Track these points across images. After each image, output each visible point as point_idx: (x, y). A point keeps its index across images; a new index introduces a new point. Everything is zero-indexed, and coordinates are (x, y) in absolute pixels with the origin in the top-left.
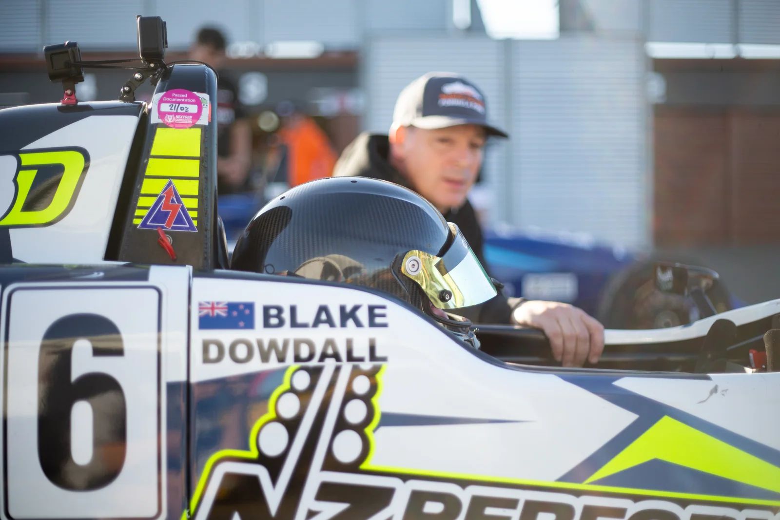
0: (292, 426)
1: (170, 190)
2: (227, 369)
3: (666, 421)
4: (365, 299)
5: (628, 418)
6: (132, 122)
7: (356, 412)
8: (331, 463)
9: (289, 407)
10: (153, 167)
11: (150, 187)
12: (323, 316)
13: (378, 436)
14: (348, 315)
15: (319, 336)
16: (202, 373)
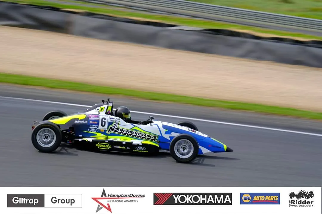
0: (114, 125)
1: (109, 110)
2: (111, 121)
3: (136, 127)
4: (119, 118)
5: (134, 126)
6: (107, 106)
7: (118, 124)
8: (116, 127)
9: (114, 124)
10: (108, 109)
11: (108, 110)
12: (117, 119)
13: (119, 126)
14: (118, 119)
15: (116, 120)
16: (110, 121)
